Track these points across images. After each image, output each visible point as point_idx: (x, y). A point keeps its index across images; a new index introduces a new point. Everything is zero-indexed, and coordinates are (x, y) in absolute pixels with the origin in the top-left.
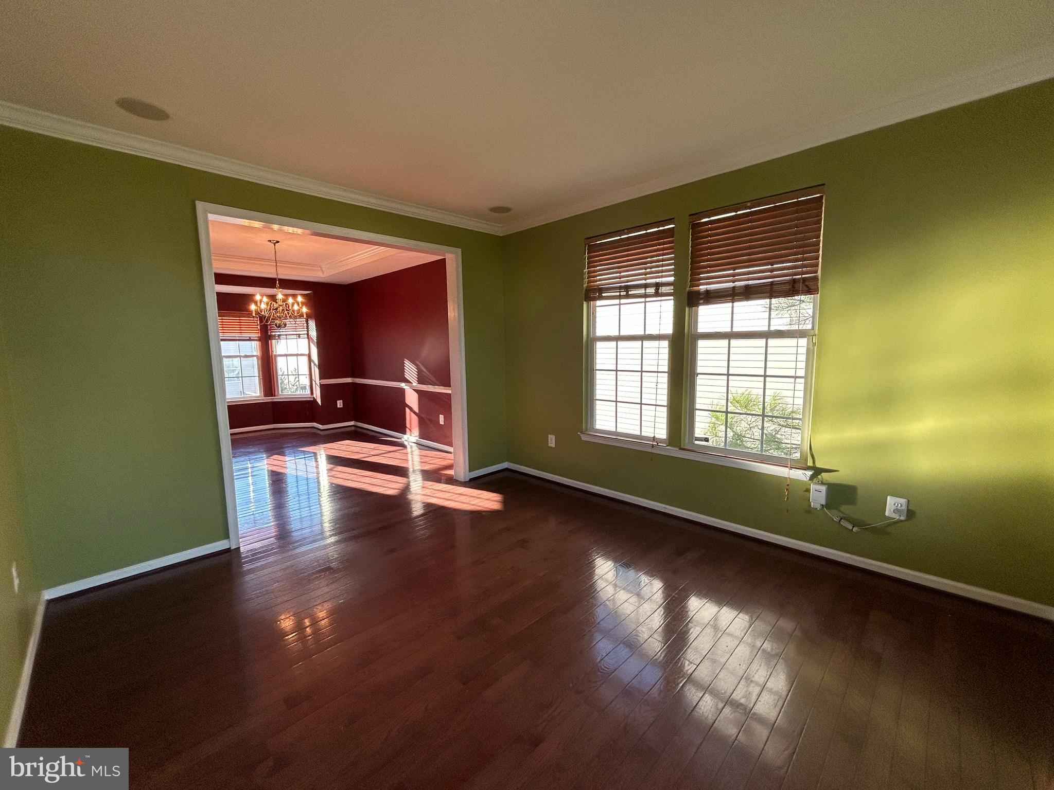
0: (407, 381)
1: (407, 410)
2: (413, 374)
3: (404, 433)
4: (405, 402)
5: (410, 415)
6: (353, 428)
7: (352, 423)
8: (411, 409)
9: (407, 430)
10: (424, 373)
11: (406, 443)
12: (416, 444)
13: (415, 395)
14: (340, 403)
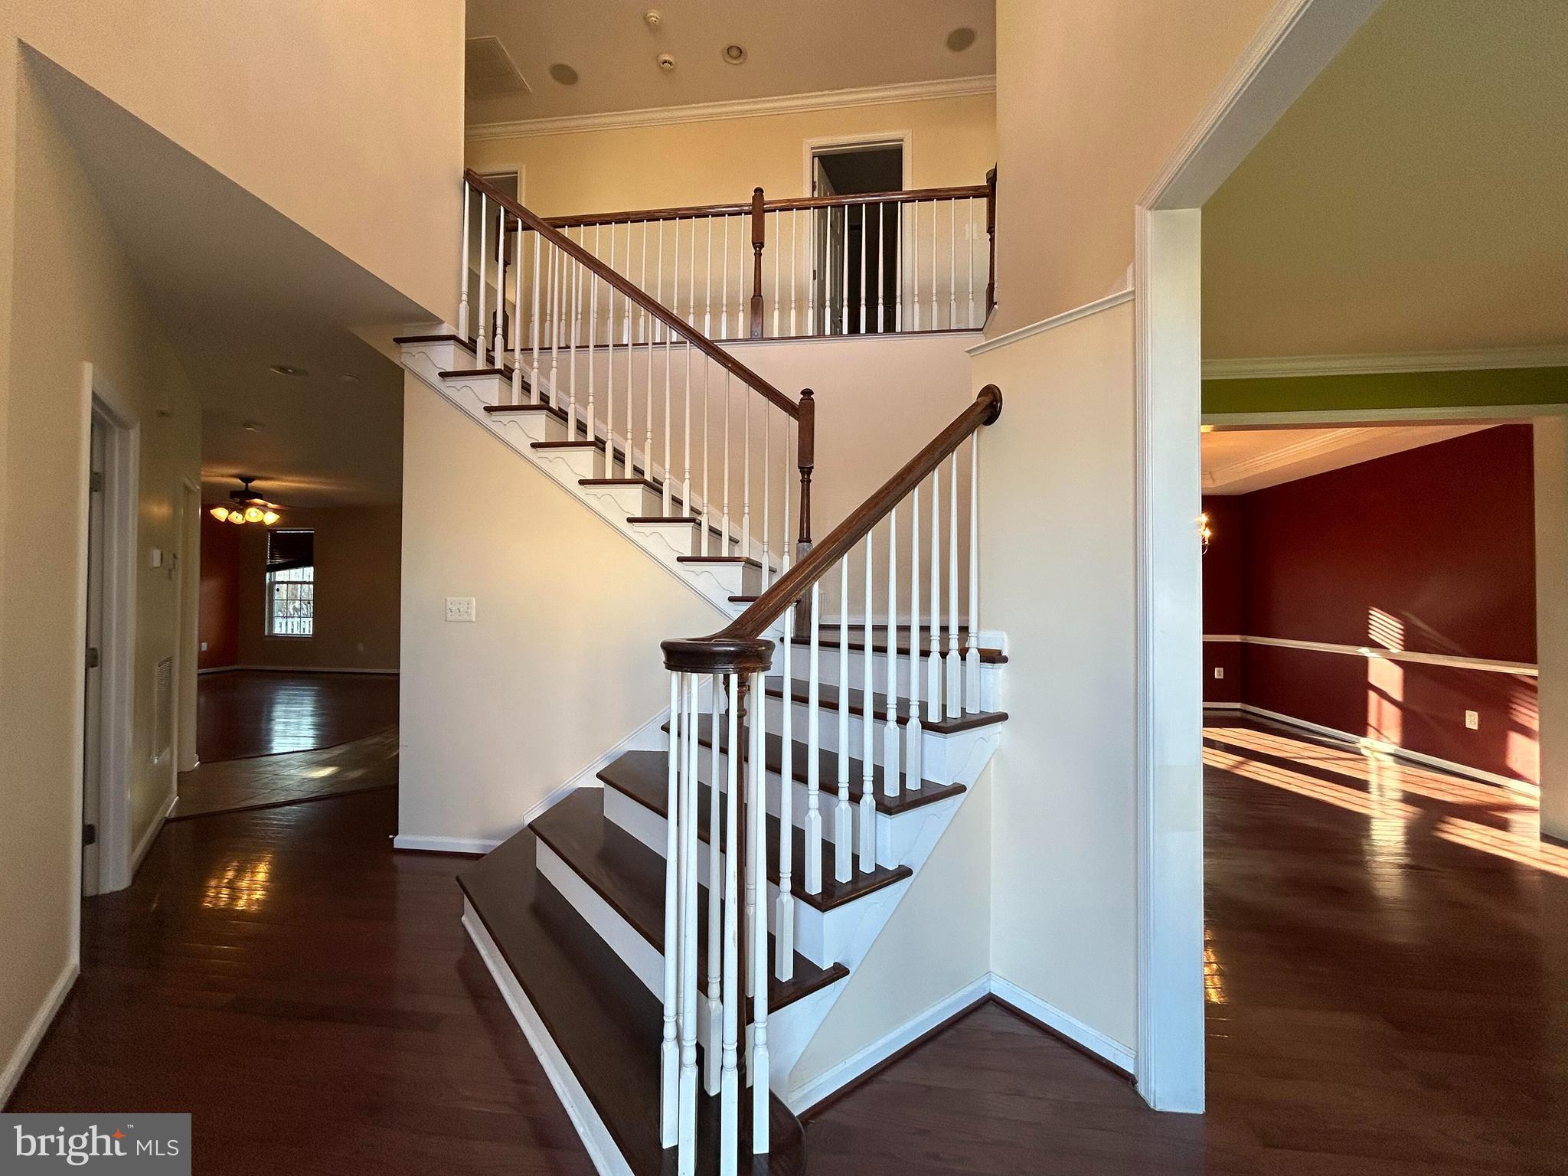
0: (1374, 645)
1: (1373, 696)
2: (1393, 633)
3: (1363, 733)
4: (1367, 680)
5: (1380, 706)
6: (1238, 714)
7: (1238, 705)
8: (1383, 694)
9: (1371, 731)
10: (1424, 634)
11: (1364, 751)
12: (1391, 758)
13: (1397, 672)
14: (1219, 672)
